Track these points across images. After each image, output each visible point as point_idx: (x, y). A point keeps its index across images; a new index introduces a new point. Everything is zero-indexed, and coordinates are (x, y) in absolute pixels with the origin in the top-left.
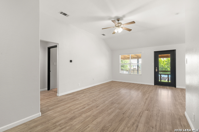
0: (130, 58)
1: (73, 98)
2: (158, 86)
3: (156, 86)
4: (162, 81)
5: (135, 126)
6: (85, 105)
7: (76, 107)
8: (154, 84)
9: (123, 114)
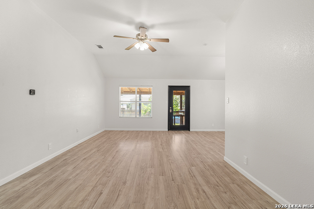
0: (136, 92)
1: (52, 182)
2: (173, 132)
3: (170, 131)
4: (176, 124)
5: (201, 192)
6: (95, 186)
7: (81, 199)
8: (167, 129)
9: (173, 180)
